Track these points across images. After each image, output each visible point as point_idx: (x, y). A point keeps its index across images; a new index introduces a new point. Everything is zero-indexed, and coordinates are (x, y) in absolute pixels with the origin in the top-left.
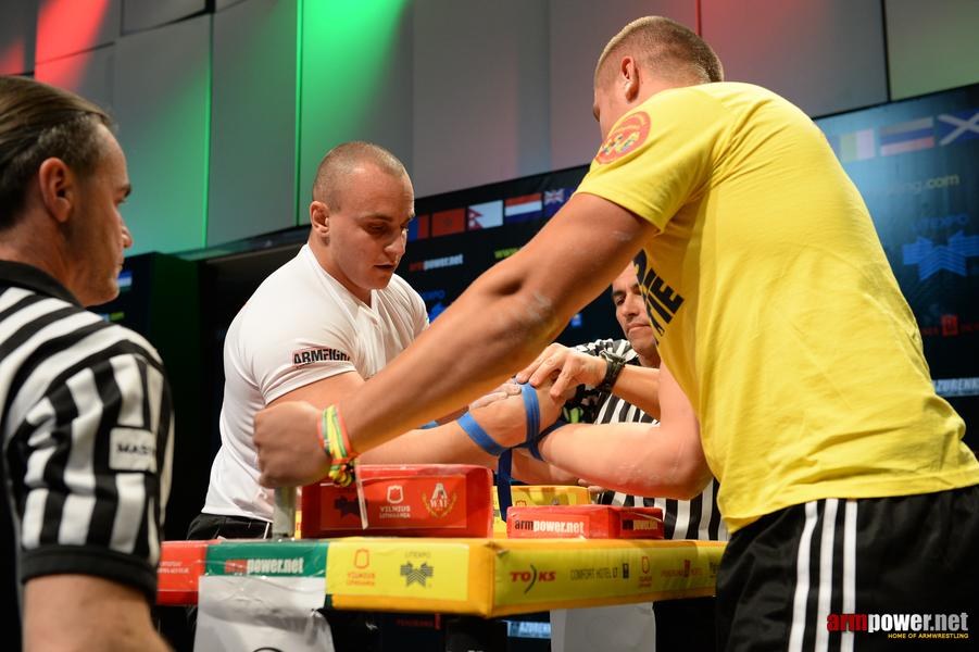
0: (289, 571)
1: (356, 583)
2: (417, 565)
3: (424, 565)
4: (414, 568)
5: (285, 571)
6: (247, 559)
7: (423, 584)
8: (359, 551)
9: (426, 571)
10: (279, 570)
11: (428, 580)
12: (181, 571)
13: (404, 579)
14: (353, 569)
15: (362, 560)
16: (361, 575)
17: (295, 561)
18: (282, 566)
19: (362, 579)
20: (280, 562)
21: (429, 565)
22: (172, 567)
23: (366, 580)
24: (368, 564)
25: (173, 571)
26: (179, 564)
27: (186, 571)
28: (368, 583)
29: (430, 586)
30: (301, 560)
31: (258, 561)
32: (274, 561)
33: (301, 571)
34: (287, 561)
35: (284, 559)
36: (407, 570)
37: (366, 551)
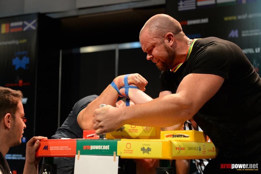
0: (105, 149)
1: (127, 153)
2: (146, 148)
4: (145, 149)
5: (103, 149)
6: (91, 145)
7: (148, 153)
8: (127, 144)
9: (149, 150)
10: (101, 149)
11: (150, 152)
12: (68, 149)
13: (142, 152)
15: (129, 146)
16: (128, 151)
17: (107, 146)
18: (102, 148)
19: (129, 152)
20: (102, 146)
21: (149, 148)
22: (64, 148)
23: (130, 152)
24: (130, 147)
25: (65, 149)
26: (67, 147)
27: (70, 149)
28: (130, 153)
29: (150, 154)
30: (109, 146)
31: (94, 146)
32: (100, 146)
33: (109, 149)
34: (104, 146)
36: (143, 149)
37: (130, 144)
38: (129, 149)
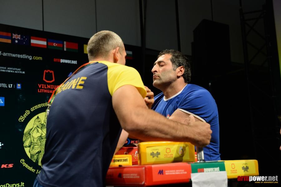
1: (232, 172)
3: (247, 167)
6: (204, 168)
8: (232, 164)
11: (248, 170)
12: (184, 172)
14: (232, 169)
15: (233, 167)
17: (217, 168)
18: (214, 170)
20: (213, 168)
25: (181, 173)
31: (207, 169)
32: (211, 168)
34: (215, 168)
35: (214, 167)
36: (243, 168)
37: (234, 164)
38: (233, 169)
